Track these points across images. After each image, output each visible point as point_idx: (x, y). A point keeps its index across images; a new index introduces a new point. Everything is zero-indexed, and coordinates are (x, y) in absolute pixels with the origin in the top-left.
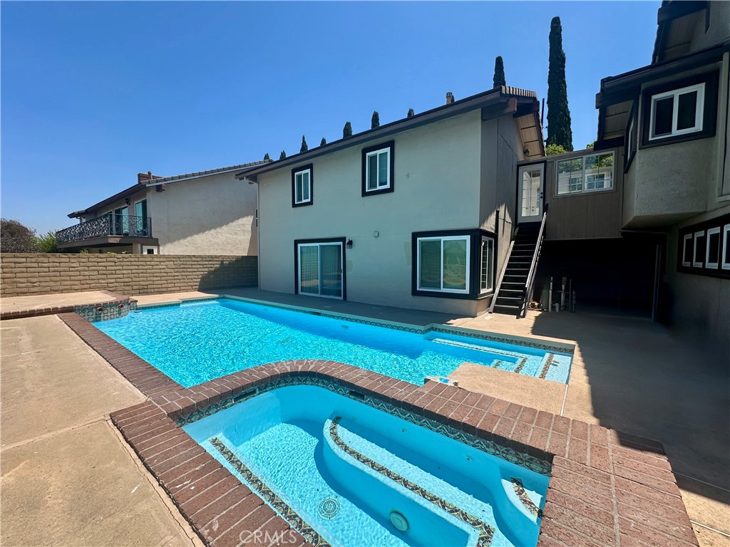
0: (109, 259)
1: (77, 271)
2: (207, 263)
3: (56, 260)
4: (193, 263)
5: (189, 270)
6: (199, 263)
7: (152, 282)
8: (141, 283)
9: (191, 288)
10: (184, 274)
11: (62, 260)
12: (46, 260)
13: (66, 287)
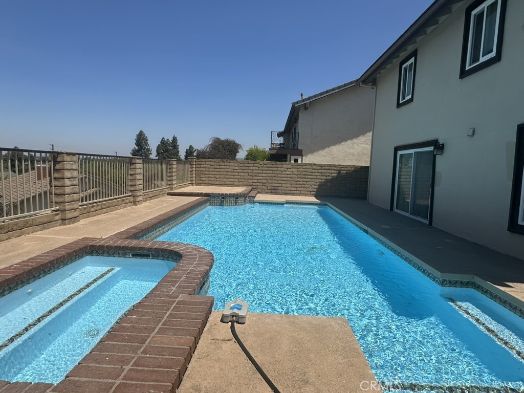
0: (255, 165)
1: (237, 172)
2: (325, 171)
3: (228, 164)
4: (313, 171)
5: (309, 177)
6: (319, 171)
7: (280, 185)
8: (273, 185)
9: (309, 193)
10: (305, 180)
11: (231, 164)
12: (223, 164)
13: (231, 183)
